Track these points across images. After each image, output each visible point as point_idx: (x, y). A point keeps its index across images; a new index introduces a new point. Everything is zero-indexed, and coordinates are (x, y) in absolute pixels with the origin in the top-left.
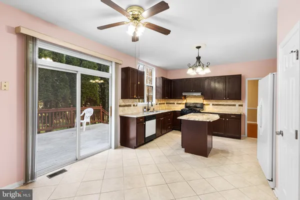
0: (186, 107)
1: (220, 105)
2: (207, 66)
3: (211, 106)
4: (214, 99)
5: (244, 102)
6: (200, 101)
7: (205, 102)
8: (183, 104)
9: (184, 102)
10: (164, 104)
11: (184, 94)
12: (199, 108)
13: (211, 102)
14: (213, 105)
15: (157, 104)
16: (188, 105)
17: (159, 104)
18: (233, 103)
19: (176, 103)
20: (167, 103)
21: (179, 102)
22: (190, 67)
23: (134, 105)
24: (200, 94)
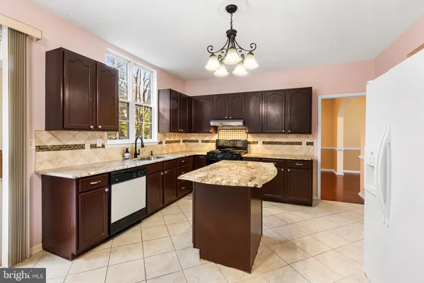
0: (218, 147)
1: (276, 143)
2: (251, 53)
3: (260, 145)
4: (266, 133)
5: (315, 137)
6: (241, 136)
7: (250, 138)
8: (213, 142)
9: (215, 137)
10: (178, 141)
11: (212, 123)
12: (240, 148)
13: (260, 139)
14: (264, 143)
15: (161, 143)
16: (221, 144)
17: (167, 142)
18: (297, 140)
19: (200, 139)
20: (184, 141)
21: (207, 139)
22: (213, 54)
23: (94, 146)
24: (240, 123)
